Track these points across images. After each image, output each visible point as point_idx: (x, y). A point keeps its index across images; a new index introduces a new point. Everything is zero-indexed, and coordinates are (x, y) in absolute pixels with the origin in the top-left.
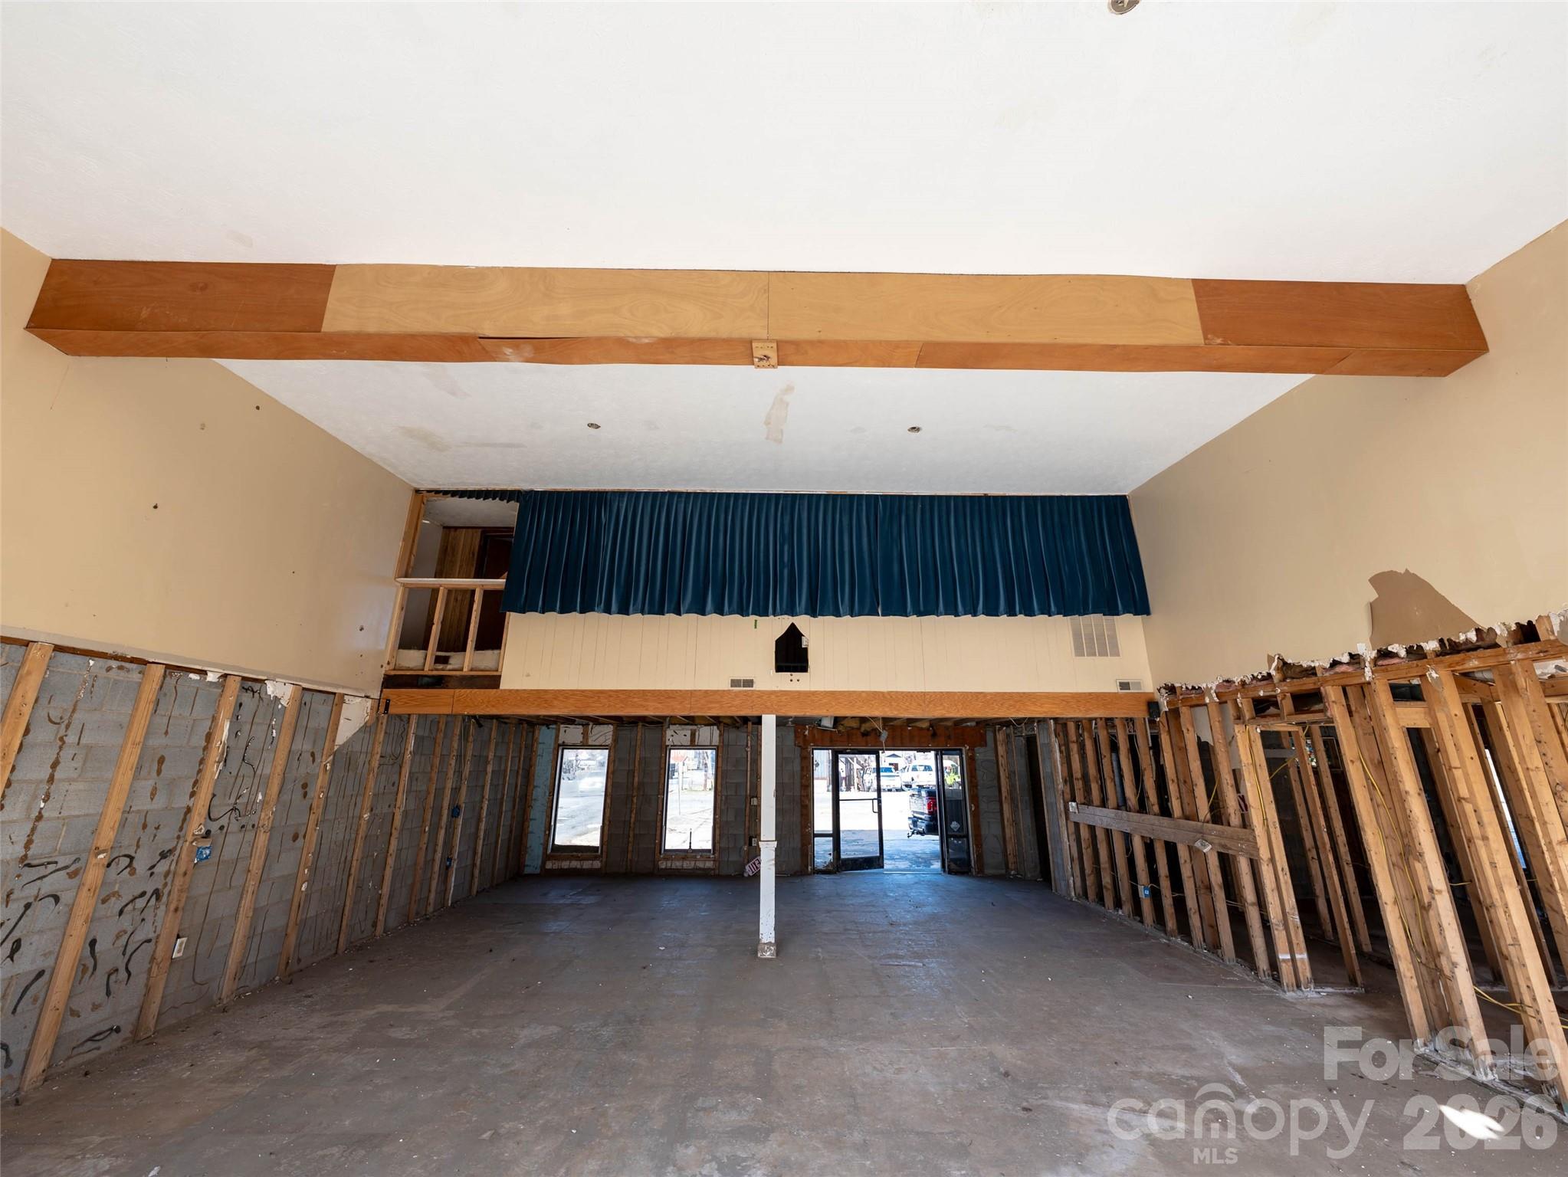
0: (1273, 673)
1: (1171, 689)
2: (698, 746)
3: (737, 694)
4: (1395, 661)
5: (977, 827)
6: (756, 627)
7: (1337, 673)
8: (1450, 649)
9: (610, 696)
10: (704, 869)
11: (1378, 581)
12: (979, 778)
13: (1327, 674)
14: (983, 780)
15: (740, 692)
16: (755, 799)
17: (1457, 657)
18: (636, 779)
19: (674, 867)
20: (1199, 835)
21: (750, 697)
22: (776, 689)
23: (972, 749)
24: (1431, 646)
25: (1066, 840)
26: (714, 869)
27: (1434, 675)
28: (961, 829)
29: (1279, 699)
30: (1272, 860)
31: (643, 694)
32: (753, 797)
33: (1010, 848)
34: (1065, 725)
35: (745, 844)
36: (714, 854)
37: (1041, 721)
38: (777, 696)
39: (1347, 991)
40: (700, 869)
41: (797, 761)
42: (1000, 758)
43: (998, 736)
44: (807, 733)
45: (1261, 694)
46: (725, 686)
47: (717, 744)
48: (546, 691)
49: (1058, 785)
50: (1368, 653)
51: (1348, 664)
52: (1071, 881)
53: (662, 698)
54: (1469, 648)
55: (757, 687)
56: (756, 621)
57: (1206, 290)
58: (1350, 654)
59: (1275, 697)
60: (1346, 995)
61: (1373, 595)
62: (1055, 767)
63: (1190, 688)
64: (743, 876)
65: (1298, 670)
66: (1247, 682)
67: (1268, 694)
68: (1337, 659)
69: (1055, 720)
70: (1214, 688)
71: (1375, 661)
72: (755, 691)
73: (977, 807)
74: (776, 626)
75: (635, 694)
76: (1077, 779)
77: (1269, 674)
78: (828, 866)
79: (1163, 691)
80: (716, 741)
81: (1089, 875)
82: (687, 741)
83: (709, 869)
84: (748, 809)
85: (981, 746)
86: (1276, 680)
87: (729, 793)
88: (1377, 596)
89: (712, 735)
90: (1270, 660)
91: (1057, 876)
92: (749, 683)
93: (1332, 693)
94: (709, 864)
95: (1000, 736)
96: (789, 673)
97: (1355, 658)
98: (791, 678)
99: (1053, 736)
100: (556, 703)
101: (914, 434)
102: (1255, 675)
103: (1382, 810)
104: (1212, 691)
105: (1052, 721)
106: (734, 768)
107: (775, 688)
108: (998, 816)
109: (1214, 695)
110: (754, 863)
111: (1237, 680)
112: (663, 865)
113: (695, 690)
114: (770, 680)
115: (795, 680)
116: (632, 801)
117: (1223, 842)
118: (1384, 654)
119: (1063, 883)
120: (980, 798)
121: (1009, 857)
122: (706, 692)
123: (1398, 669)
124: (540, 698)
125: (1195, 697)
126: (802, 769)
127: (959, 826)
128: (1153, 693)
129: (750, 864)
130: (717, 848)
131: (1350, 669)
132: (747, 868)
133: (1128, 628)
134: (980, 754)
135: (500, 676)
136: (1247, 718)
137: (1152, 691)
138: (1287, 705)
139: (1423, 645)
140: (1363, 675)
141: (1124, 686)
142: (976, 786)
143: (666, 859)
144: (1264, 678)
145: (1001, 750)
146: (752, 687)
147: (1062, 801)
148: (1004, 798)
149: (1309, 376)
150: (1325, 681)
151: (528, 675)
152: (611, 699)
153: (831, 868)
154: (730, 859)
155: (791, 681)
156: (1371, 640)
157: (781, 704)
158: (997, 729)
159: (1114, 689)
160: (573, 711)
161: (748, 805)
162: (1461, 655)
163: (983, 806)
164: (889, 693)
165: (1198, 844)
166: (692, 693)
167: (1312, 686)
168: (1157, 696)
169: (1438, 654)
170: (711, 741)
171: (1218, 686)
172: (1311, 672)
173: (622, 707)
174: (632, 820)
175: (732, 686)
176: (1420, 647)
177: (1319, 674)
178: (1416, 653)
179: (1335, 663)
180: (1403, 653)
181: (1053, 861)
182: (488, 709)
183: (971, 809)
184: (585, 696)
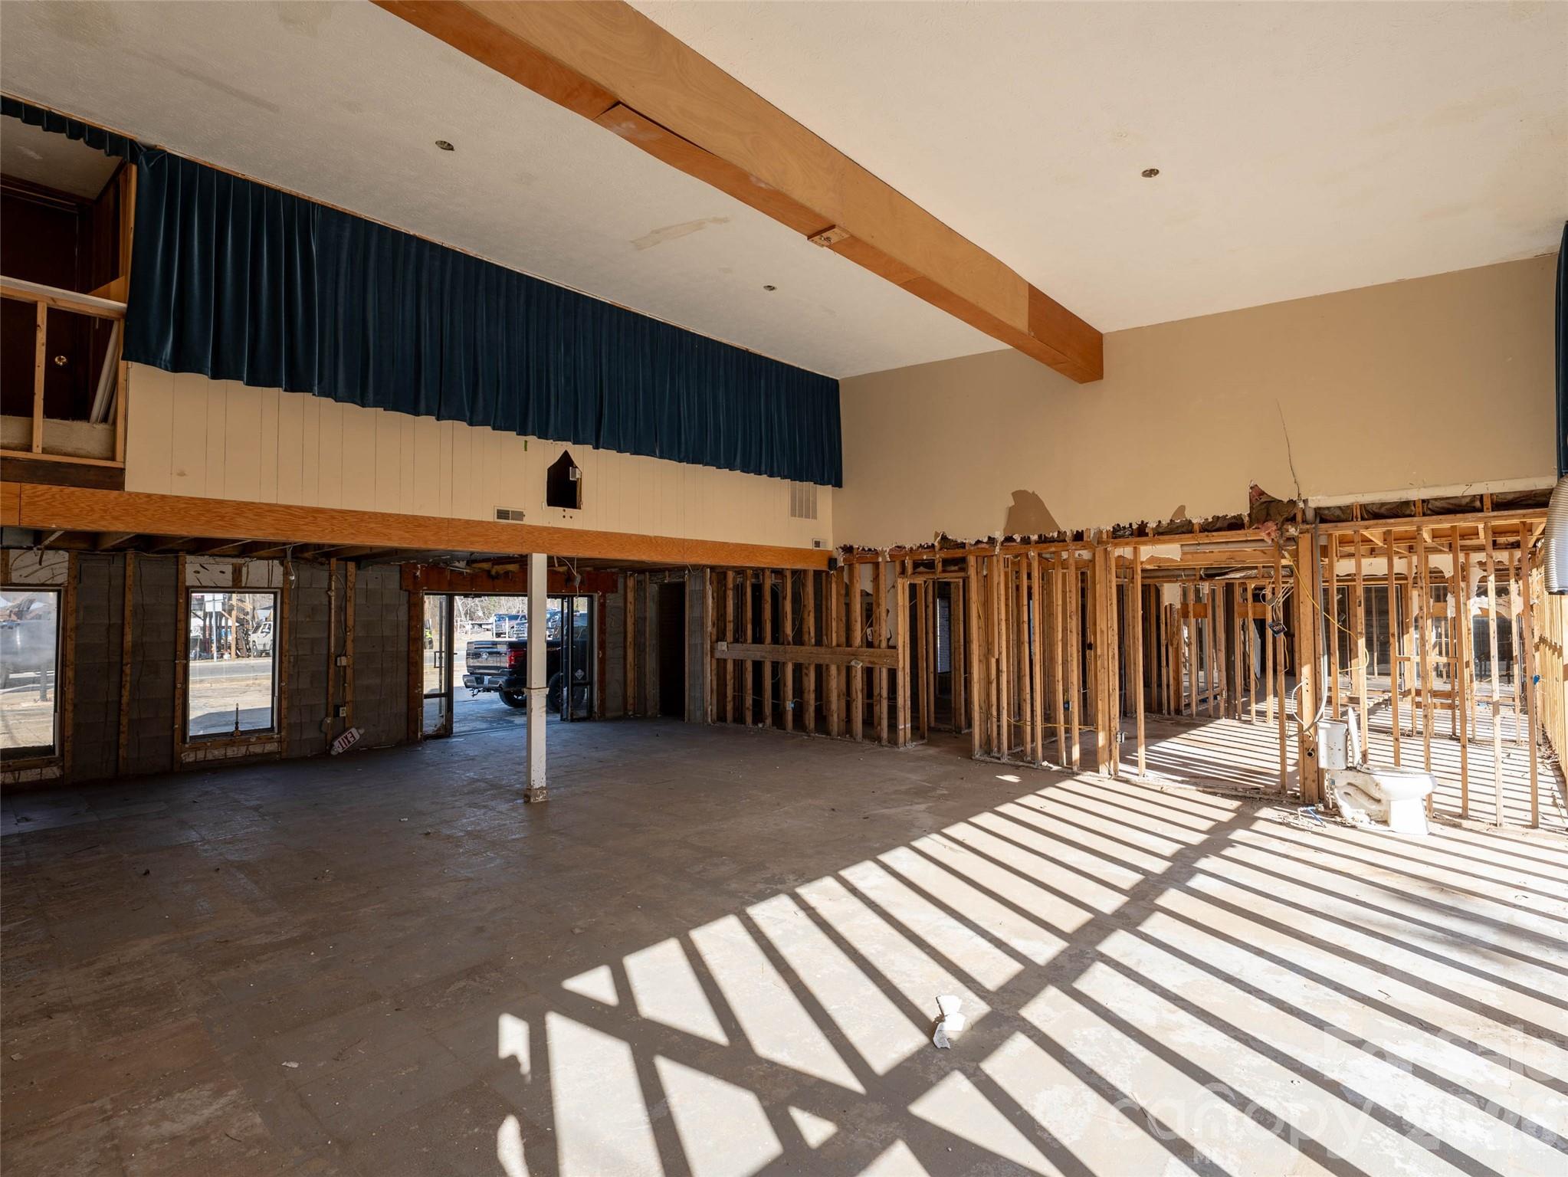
0: (936, 544)
1: (848, 550)
2: (245, 587)
3: (504, 527)
4: (1014, 544)
5: (602, 673)
6: (526, 450)
7: (978, 548)
8: (1043, 540)
9: (333, 518)
10: (262, 755)
11: (1018, 495)
12: (608, 625)
13: (972, 548)
14: (611, 627)
15: (508, 525)
16: (343, 658)
17: (1045, 545)
18: (128, 638)
19: (210, 757)
20: (853, 657)
21: (520, 531)
22: (548, 525)
23: (603, 596)
24: (1035, 537)
25: (709, 675)
26: (280, 753)
27: (1032, 554)
28: (584, 678)
29: (936, 562)
30: (904, 668)
31: (384, 518)
32: (340, 656)
33: (630, 691)
34: (725, 575)
35: (327, 715)
36: (279, 732)
37: (699, 569)
38: (550, 534)
39: (921, 742)
40: (256, 755)
41: (404, 610)
42: (629, 604)
43: (628, 581)
44: (418, 573)
45: (925, 557)
46: (490, 516)
47: (281, 585)
48: (221, 503)
49: (707, 627)
50: (999, 536)
51: (986, 543)
52: (709, 710)
53: (410, 526)
54: (1052, 540)
55: (526, 521)
56: (526, 442)
57: (1037, 298)
58: (989, 538)
59: (934, 560)
60: (923, 744)
61: (1012, 503)
62: (707, 611)
63: (866, 549)
64: (330, 753)
65: (952, 543)
66: (914, 548)
67: (929, 558)
68: (980, 539)
69: (713, 568)
70: (888, 551)
71: (1002, 543)
72: (524, 525)
73: (604, 654)
74: (549, 452)
75: (370, 518)
76: (730, 622)
77: (933, 545)
78: (439, 729)
79: (840, 550)
80: (278, 580)
81: (730, 702)
82: (227, 579)
83: (270, 753)
84: (331, 671)
85: (613, 592)
86: (937, 549)
87: (300, 653)
88: (1013, 504)
89: (270, 573)
90: (937, 535)
91: (692, 708)
92: (520, 515)
93: (972, 560)
94: (271, 747)
95: (631, 583)
96: (562, 509)
97: (992, 541)
98: (564, 514)
99: (708, 583)
100: (240, 520)
101: (767, 292)
102: (923, 544)
103: (981, 630)
104: (886, 554)
105: (709, 570)
106: (308, 619)
107: (546, 525)
108: (622, 660)
109: (888, 556)
110: (346, 738)
111: (908, 546)
112: (190, 757)
113: (453, 519)
114: (541, 515)
115: (567, 517)
116: (122, 671)
117: (872, 659)
118: (1009, 539)
119: (698, 714)
120: (607, 644)
121: (629, 699)
122: (467, 522)
123: (1015, 549)
124: (209, 511)
125: (870, 556)
126: (410, 619)
127: (583, 674)
128: (832, 551)
129: (340, 739)
130: (285, 722)
131: (987, 546)
132: (336, 743)
133: (824, 495)
134: (613, 600)
135: (123, 470)
136: (909, 573)
137: (831, 549)
138: (939, 567)
139: (1031, 536)
140: (994, 551)
141: (817, 544)
142: (605, 634)
143: (196, 749)
144: (928, 547)
145: (630, 596)
146: (522, 520)
147: (709, 642)
148: (628, 643)
149: (1011, 347)
150: (970, 552)
151: (182, 474)
152: (335, 521)
153: (442, 732)
154: (304, 737)
155: (564, 517)
156: (1004, 530)
157: (554, 542)
158: (628, 575)
159: (810, 546)
160: (273, 534)
161: (332, 666)
162: (1048, 544)
163: (609, 652)
164: (656, 537)
165: (853, 663)
166: (450, 522)
167: (961, 555)
168: (835, 555)
169: (1037, 542)
170: (270, 581)
171: (890, 550)
172: (963, 545)
173: (352, 534)
174: (125, 700)
175: (498, 518)
176: (1029, 537)
177: (967, 548)
178: (1026, 541)
179: (978, 542)
180: (1019, 540)
181: (689, 695)
182: (103, 523)
183: (598, 656)
184: (291, 514)
